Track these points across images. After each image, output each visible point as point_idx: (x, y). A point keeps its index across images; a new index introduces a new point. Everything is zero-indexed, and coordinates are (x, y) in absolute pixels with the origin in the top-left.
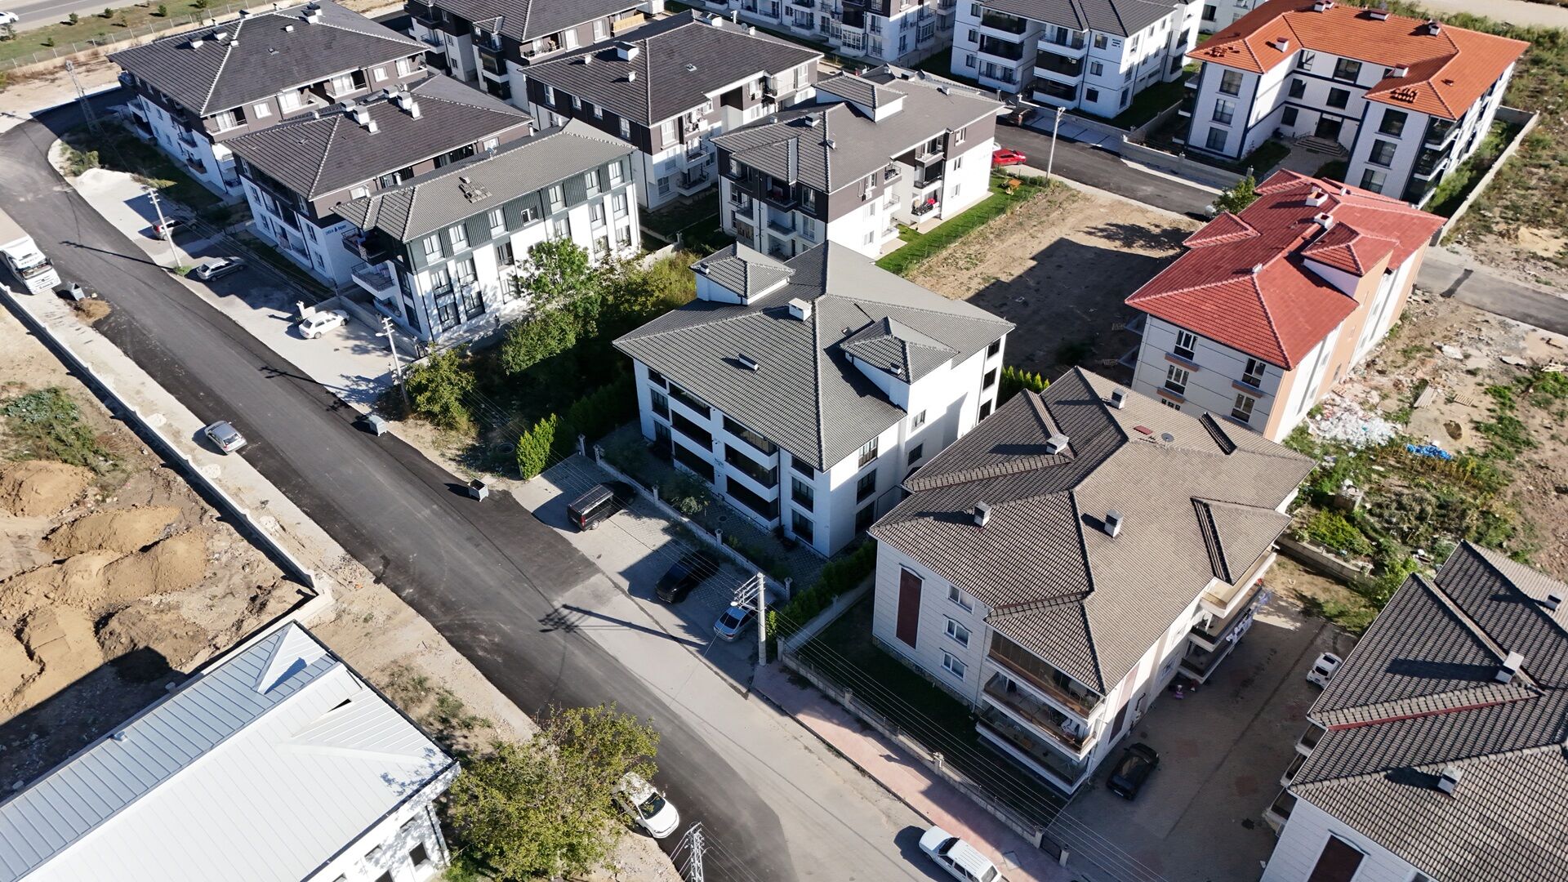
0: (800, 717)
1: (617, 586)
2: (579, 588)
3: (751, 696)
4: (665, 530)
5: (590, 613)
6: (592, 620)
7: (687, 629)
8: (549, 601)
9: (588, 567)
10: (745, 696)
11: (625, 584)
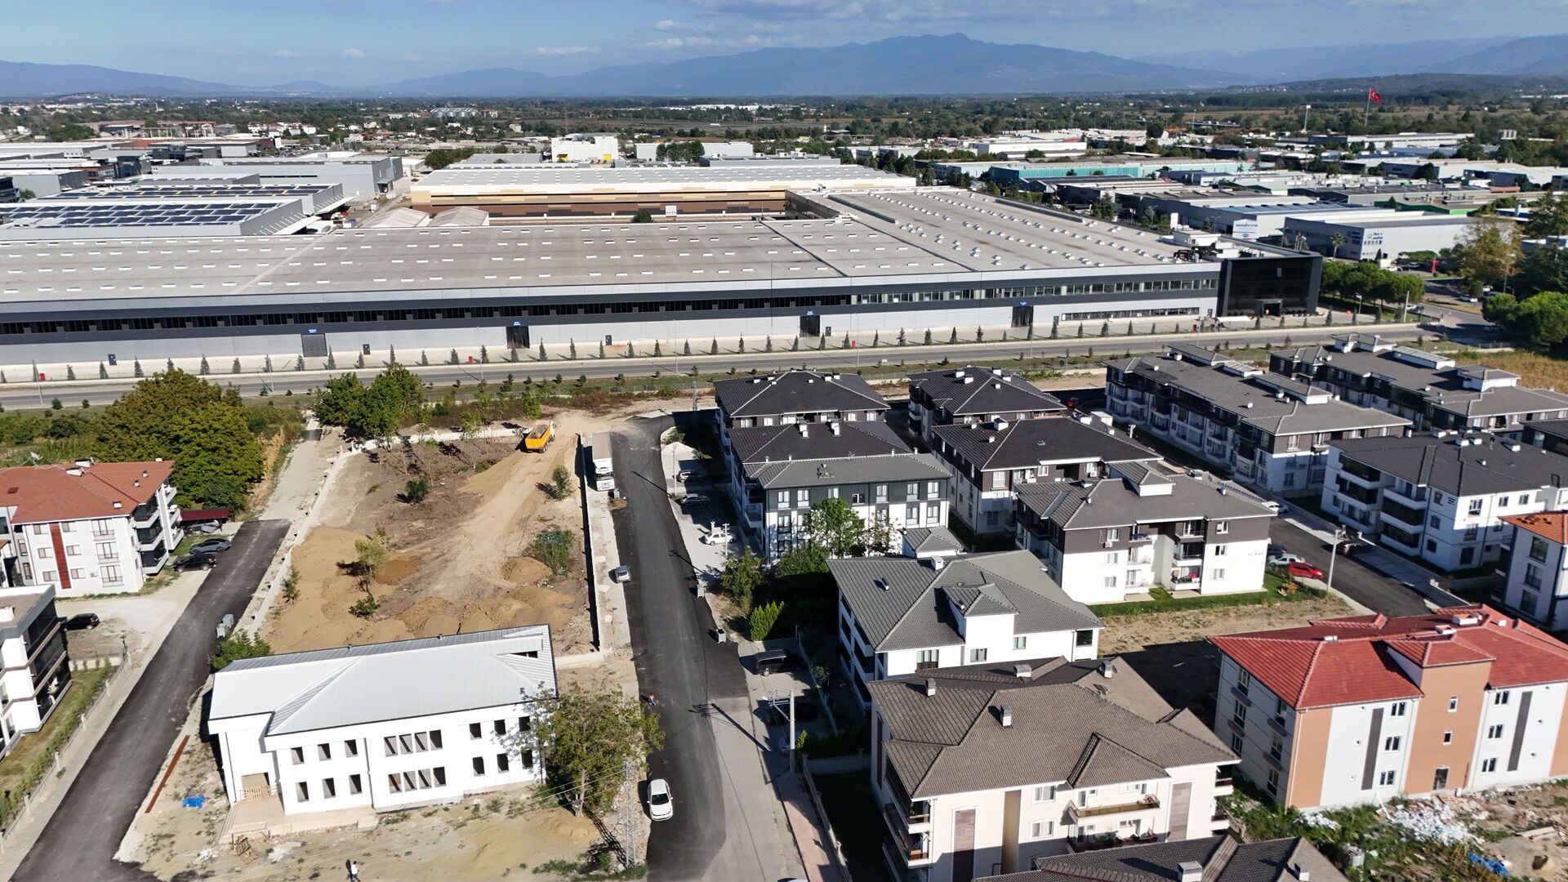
0: (787, 804)
1: (750, 706)
2: (729, 700)
3: (770, 784)
4: (804, 691)
5: (723, 713)
6: (721, 717)
7: (767, 740)
8: (707, 699)
9: (745, 691)
10: (767, 783)
11: (755, 706)
